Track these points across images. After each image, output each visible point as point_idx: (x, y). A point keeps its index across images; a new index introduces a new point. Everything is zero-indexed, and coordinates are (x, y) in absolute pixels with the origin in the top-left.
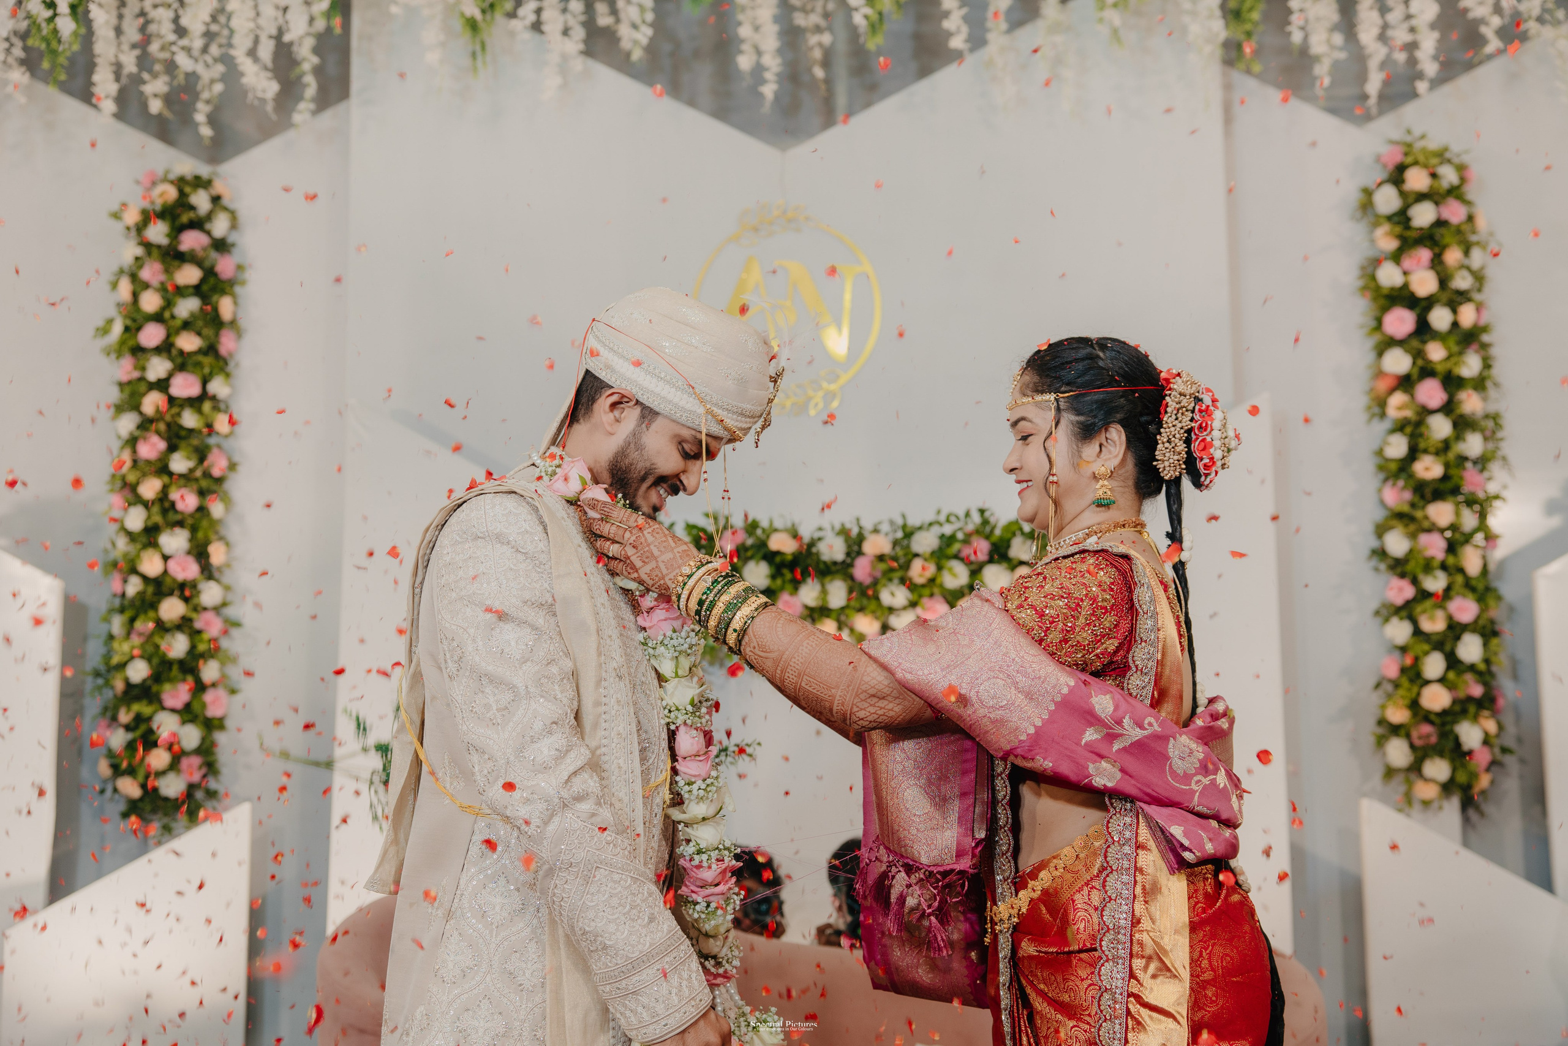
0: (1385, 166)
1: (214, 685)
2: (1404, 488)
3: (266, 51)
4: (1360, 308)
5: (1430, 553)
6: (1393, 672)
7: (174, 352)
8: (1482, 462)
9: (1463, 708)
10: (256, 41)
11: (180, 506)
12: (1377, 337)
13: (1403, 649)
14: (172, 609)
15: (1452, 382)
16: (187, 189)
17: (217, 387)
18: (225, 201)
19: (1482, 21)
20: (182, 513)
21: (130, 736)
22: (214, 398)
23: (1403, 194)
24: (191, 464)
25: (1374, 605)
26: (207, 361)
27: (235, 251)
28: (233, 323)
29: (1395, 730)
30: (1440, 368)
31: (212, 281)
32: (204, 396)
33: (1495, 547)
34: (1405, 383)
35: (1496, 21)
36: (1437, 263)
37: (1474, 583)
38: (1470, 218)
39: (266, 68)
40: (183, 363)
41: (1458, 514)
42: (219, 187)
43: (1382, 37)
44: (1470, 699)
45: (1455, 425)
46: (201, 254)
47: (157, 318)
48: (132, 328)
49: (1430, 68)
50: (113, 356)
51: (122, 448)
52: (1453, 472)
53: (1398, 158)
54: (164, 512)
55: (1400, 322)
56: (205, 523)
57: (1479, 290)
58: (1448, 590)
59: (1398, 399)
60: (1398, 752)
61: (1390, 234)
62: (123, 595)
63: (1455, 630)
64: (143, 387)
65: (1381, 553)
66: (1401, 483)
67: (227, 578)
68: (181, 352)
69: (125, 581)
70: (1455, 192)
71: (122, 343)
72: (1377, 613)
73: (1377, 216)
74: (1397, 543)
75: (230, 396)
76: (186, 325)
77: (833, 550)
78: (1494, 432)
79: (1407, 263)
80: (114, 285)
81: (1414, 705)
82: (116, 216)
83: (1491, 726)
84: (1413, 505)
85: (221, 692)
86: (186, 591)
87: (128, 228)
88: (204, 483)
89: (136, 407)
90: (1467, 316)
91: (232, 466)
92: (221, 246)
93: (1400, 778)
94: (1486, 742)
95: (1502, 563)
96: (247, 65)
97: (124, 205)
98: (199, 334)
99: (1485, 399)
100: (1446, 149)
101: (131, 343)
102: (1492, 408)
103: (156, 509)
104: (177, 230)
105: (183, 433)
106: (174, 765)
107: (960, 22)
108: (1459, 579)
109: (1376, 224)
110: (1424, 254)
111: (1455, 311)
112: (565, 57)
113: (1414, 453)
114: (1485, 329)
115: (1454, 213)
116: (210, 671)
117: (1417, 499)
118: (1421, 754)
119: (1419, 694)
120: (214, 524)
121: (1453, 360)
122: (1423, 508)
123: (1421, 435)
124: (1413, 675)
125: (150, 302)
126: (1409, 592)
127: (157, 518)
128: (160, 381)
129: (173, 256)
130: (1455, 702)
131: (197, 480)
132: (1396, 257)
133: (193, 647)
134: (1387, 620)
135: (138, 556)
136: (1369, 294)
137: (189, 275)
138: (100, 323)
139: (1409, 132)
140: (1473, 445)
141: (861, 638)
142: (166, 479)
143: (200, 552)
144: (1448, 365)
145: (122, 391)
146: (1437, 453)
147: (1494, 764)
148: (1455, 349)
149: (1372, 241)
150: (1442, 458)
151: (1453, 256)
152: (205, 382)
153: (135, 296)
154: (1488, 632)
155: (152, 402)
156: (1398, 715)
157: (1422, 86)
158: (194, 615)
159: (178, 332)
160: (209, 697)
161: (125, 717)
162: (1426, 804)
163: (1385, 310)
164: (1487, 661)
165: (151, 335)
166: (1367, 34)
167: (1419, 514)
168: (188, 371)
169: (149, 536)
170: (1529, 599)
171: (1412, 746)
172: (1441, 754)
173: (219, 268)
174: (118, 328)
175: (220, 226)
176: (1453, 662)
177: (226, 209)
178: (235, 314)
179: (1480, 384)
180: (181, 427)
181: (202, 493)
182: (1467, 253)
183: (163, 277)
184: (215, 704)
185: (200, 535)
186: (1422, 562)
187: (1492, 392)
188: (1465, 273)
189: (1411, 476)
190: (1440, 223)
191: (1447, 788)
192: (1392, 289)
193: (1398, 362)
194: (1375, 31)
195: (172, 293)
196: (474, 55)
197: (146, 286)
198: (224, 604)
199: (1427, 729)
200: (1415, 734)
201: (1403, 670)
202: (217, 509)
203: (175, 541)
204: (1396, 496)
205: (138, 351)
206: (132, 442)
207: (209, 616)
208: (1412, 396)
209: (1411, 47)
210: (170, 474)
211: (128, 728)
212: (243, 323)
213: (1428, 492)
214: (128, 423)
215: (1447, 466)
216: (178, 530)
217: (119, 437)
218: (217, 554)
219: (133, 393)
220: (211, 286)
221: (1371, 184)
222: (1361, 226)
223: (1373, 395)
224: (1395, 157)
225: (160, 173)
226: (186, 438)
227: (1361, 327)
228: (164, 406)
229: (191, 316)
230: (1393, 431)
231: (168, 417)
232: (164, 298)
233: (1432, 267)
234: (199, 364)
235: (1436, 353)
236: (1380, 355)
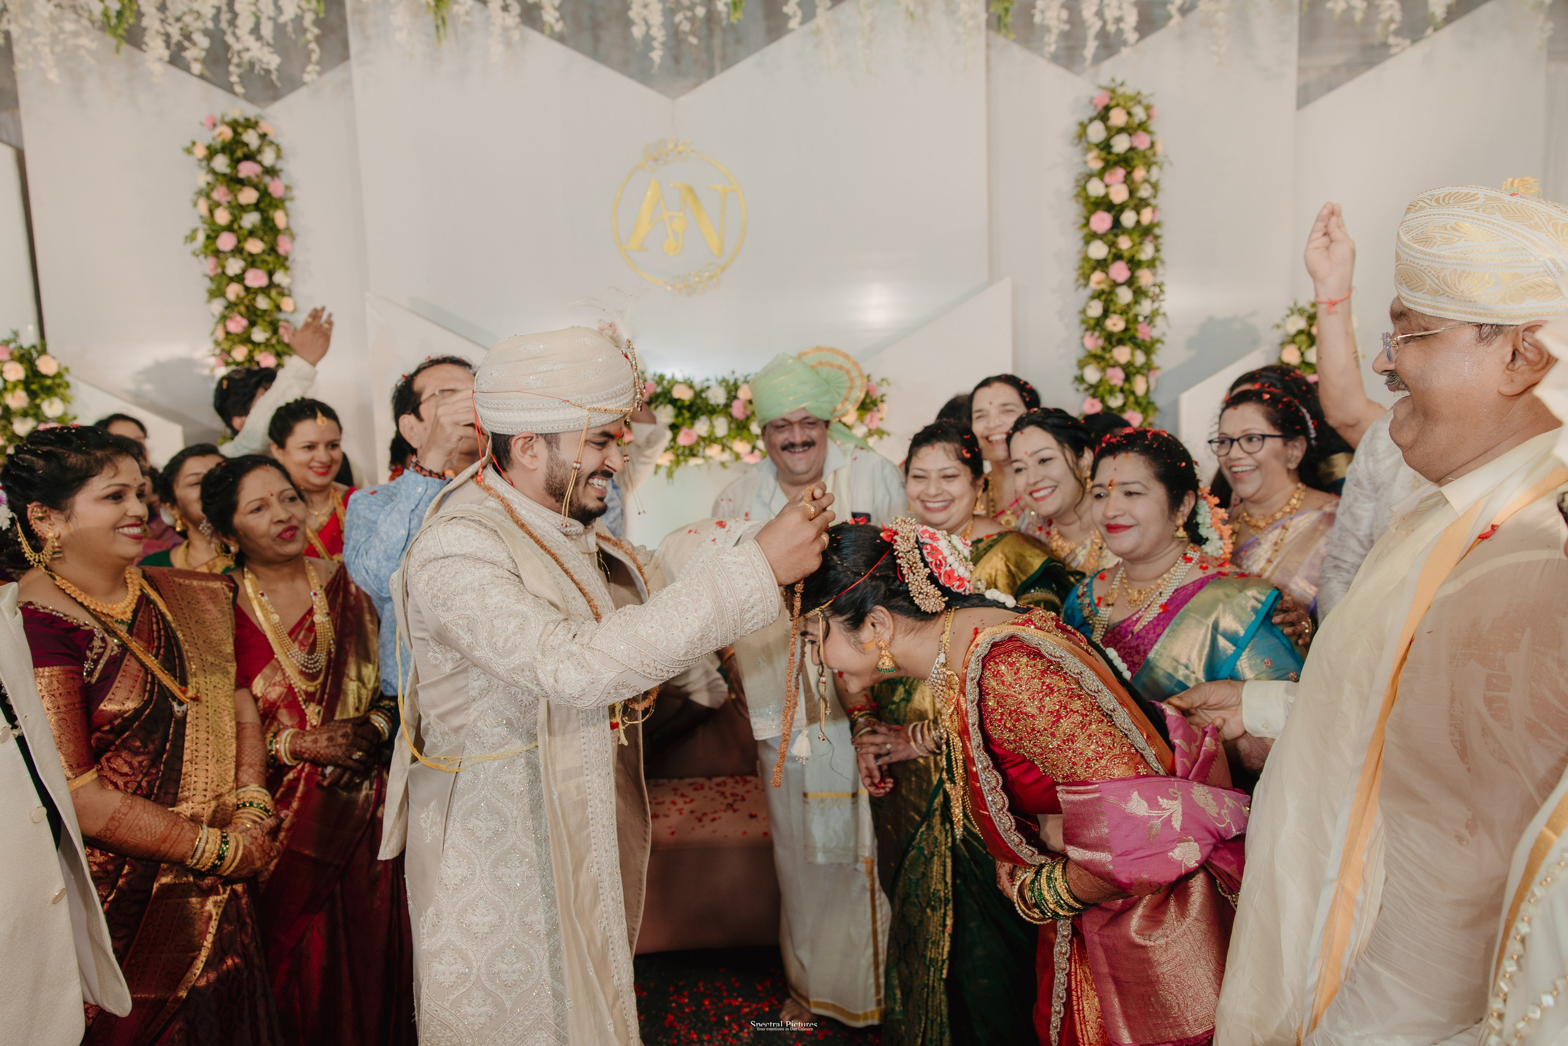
0: (1096, 106)
2: (1099, 337)
3: (267, 30)
4: (1074, 211)
5: (1113, 382)
7: (245, 254)
8: (1150, 318)
10: (258, 22)
12: (1085, 231)
15: (1134, 264)
16: (240, 130)
17: (280, 277)
18: (270, 137)
22: (278, 286)
23: (1108, 128)
24: (267, 335)
26: (270, 259)
27: (282, 174)
28: (288, 229)
30: (1126, 255)
31: (267, 200)
32: (271, 285)
33: (1155, 375)
34: (1102, 265)
36: (1128, 179)
37: (1140, 400)
38: (1152, 145)
39: (268, 44)
40: (252, 261)
41: (1132, 355)
42: (264, 127)
43: (1099, 13)
45: (1134, 294)
46: (256, 180)
47: (229, 228)
48: (212, 238)
49: (1131, 36)
50: (202, 257)
51: (218, 323)
52: (1131, 326)
53: (1106, 101)
55: (1102, 221)
57: (1155, 197)
58: (1124, 405)
59: (1097, 276)
61: (1098, 157)
64: (225, 281)
65: (1080, 379)
66: (1097, 334)
68: (251, 255)
70: (1142, 126)
71: (206, 247)
73: (1089, 143)
74: (1092, 374)
75: (290, 284)
76: (251, 233)
77: (717, 396)
78: (1158, 297)
79: (1108, 178)
80: (195, 205)
82: (189, 151)
84: (1104, 349)
87: (200, 161)
88: (279, 348)
89: (223, 295)
90: (1147, 216)
92: (271, 172)
95: (1158, 387)
97: (194, 143)
98: (262, 240)
99: (1154, 274)
100: (1139, 93)
101: (212, 248)
102: (1159, 280)
104: (235, 162)
105: (259, 313)
107: (796, 8)
108: (1131, 399)
109: (1087, 150)
110: (1120, 172)
111: (1138, 213)
113: (1106, 313)
114: (1157, 225)
115: (1142, 142)
117: (1106, 345)
121: (1135, 248)
122: (1111, 351)
123: (1112, 301)
125: (223, 216)
128: (237, 276)
129: (235, 182)
131: (273, 346)
132: (1101, 174)
136: (1081, 200)
137: (249, 196)
138: (188, 233)
139: (1113, 80)
140: (1145, 307)
141: (738, 456)
142: (250, 346)
144: (1132, 252)
145: (210, 282)
146: (1121, 314)
148: (1137, 240)
149: (1086, 163)
150: (1125, 317)
151: (1139, 174)
152: (271, 274)
153: (211, 212)
155: (233, 291)
159: (245, 240)
163: (1092, 212)
165: (226, 242)
166: (1088, 11)
167: (1107, 356)
168: (257, 268)
170: (1176, 409)
173: (271, 190)
174: (201, 237)
175: (268, 157)
177: (271, 143)
178: (288, 222)
179: (1152, 264)
180: (257, 309)
182: (1148, 170)
183: (230, 198)
186: (1107, 387)
187: (1160, 270)
188: (1147, 186)
189: (1103, 329)
190: (1132, 149)
192: (1097, 198)
193: (1099, 250)
194: (1094, 9)
195: (238, 210)
196: (437, 27)
197: (218, 205)
204: (1093, 342)
205: (217, 253)
206: (224, 318)
208: (1107, 274)
209: (1119, 21)
210: (254, 343)
212: (295, 228)
213: (1114, 340)
214: (218, 306)
215: (1127, 321)
217: (213, 316)
219: (219, 284)
220: (266, 203)
221: (1086, 120)
222: (1078, 150)
223: (1080, 271)
224: (1103, 99)
225: (218, 116)
226: (262, 316)
227: (1075, 223)
228: (242, 293)
229: (254, 227)
230: (1093, 297)
231: (246, 302)
232: (232, 214)
233: (1125, 182)
234: (264, 261)
235: (1124, 243)
236: (1087, 244)
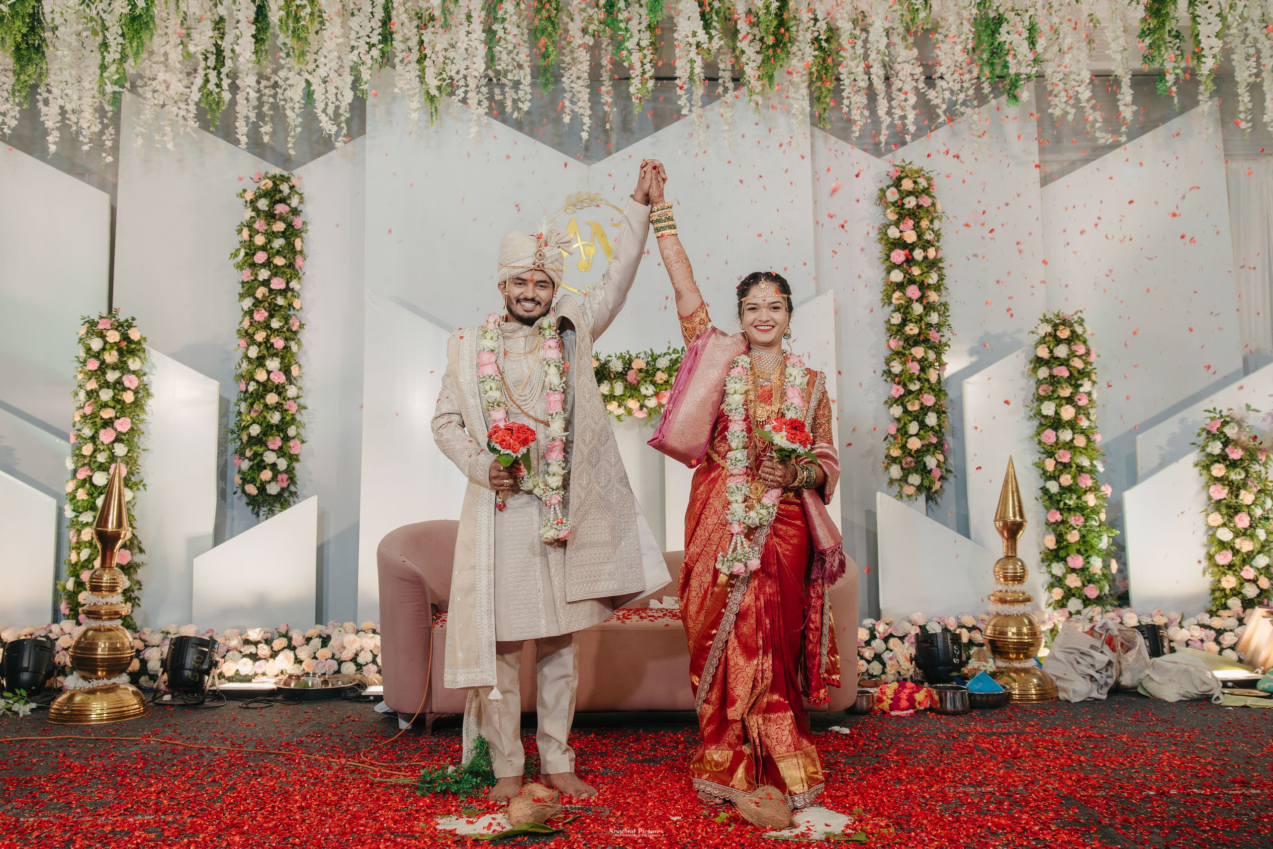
0: (891, 178)
1: (293, 438)
2: (899, 339)
3: (331, 110)
4: (879, 249)
5: (912, 372)
6: (893, 431)
7: (272, 266)
8: (939, 327)
9: (927, 449)
10: (327, 105)
11: (275, 346)
12: (888, 264)
13: (898, 420)
14: (272, 398)
15: (923, 287)
16: (277, 182)
17: (294, 284)
18: (297, 189)
19: (937, 106)
20: (276, 349)
21: (251, 463)
22: (292, 290)
23: (900, 192)
24: (281, 324)
25: (885, 398)
26: (288, 271)
27: (302, 215)
28: (301, 252)
29: (894, 460)
30: (918, 280)
31: (291, 230)
32: (288, 289)
33: (944, 370)
34: (900, 286)
35: (944, 107)
36: (917, 227)
37: (934, 387)
38: (933, 204)
39: (330, 119)
40: (276, 271)
41: (926, 352)
42: (294, 181)
43: (889, 113)
44: (931, 444)
45: (925, 308)
46: (285, 216)
47: (263, 248)
48: (250, 254)
49: (912, 129)
50: (240, 268)
51: (245, 316)
52: (924, 331)
53: (898, 174)
54: (268, 349)
56: (288, 355)
57: (938, 241)
58: (921, 389)
59: (897, 294)
60: (895, 471)
61: (894, 212)
62: (247, 390)
63: (924, 410)
64: (256, 284)
65: (888, 373)
66: (898, 336)
67: (299, 384)
68: (276, 266)
69: (247, 384)
70: (926, 191)
71: (245, 261)
72: (886, 402)
73: (888, 203)
74: (897, 368)
75: (300, 289)
76: (278, 252)
77: (617, 367)
78: (944, 312)
79: (902, 226)
80: (240, 232)
81: (904, 447)
82: (241, 196)
83: (941, 458)
84: (904, 348)
85: (297, 441)
86: (279, 390)
88: (288, 334)
89: (252, 295)
91: (302, 326)
92: (295, 212)
93: (897, 484)
94: (938, 466)
95: (947, 379)
96: (323, 117)
97: (245, 191)
98: (285, 257)
99: (940, 295)
100: (922, 170)
101: (250, 261)
102: (943, 300)
103: (263, 347)
104: (274, 203)
105: (277, 308)
106: (274, 478)
108: (926, 385)
109: (887, 207)
110: (910, 222)
111: (925, 251)
112: (479, 116)
113: (904, 322)
114: (940, 260)
115: (926, 201)
116: (292, 431)
117: (906, 345)
118: (906, 472)
119: (906, 442)
120: (293, 355)
121: (924, 275)
122: (909, 349)
123: (908, 313)
124: (903, 432)
125: (260, 240)
126: (902, 391)
127: (264, 352)
128: (265, 281)
129: (271, 216)
130: (923, 446)
131: (284, 332)
132: (897, 224)
133: (283, 418)
134: (891, 406)
135: (254, 371)
136: (884, 242)
137: (279, 226)
138: (233, 251)
139: (903, 161)
140: (934, 318)
142: (269, 331)
143: (286, 370)
144: (922, 278)
145: (243, 287)
146: (916, 323)
147: (942, 478)
148: (925, 270)
149: (886, 216)
150: (919, 324)
151: (924, 223)
152: (288, 283)
153: (251, 237)
154: (940, 413)
155: (261, 292)
156: (896, 453)
157: (908, 138)
158: (284, 402)
159: (274, 256)
160: (291, 443)
161: (248, 453)
162: (909, 496)
163: (891, 250)
164: (939, 425)
165: (260, 257)
166: (882, 111)
167: (907, 353)
168: (279, 276)
169: (260, 361)
170: (961, 397)
171: (902, 468)
172: (916, 472)
173: (294, 223)
174: (242, 253)
175: (294, 202)
176: (923, 425)
177: (297, 192)
178: (302, 247)
179: (937, 288)
180: (277, 305)
181: (287, 339)
182: (931, 222)
183: (266, 227)
184: (295, 447)
185: (286, 361)
186: (908, 376)
187: (943, 292)
188: (931, 232)
189: (903, 333)
190: (919, 206)
191: (919, 488)
192: (895, 239)
193: (897, 276)
194: (885, 110)
195: (271, 235)
196: (431, 114)
197: (257, 232)
198: (298, 397)
199: (909, 459)
200: (904, 462)
201: (898, 430)
202: (294, 347)
203: (273, 364)
204: (896, 344)
205: (253, 265)
206: (250, 313)
207: (291, 402)
208: (904, 293)
209: (903, 118)
210: (271, 329)
211: (250, 459)
212: (305, 251)
213: (911, 341)
214: (248, 303)
215: (921, 328)
216: (275, 358)
217: (243, 310)
218: (295, 370)
219: (249, 289)
220: (291, 233)
221: (884, 185)
222: (879, 209)
223: (886, 294)
224: (896, 173)
225: (263, 173)
226: (278, 311)
227: (880, 259)
228: (267, 294)
229: (281, 248)
230: (894, 311)
231: (269, 300)
232: (267, 238)
233: (913, 229)
234: (285, 273)
235: (916, 271)
236: (889, 273)
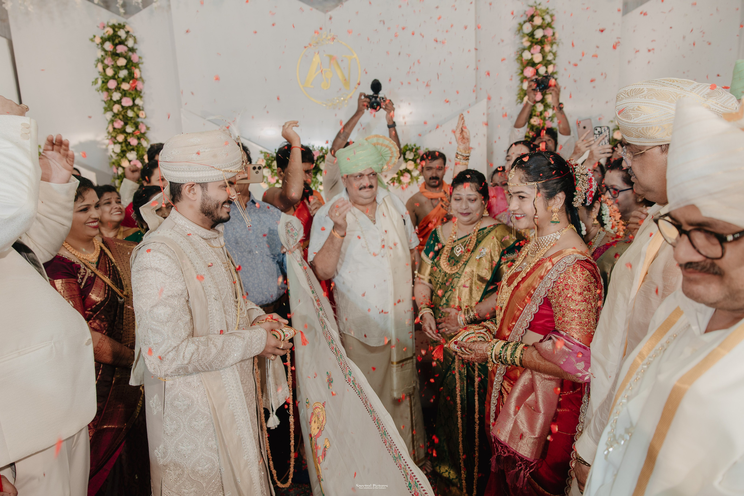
0: (527, 15)
4: (516, 67)
7: (121, 90)
11: (132, 143)
12: (521, 76)
16: (116, 29)
17: (138, 101)
18: (131, 33)
20: (133, 146)
22: (137, 105)
23: (533, 26)
24: (133, 129)
26: (133, 92)
27: (137, 51)
28: (141, 78)
31: (131, 64)
32: (134, 105)
36: (542, 51)
38: (554, 34)
40: (125, 94)
42: (128, 28)
46: (125, 54)
47: (113, 78)
48: (105, 82)
50: (100, 92)
51: (109, 124)
53: (532, 13)
54: (127, 146)
55: (529, 71)
56: (141, 149)
57: (555, 59)
61: (528, 40)
62: (117, 173)
64: (112, 103)
68: (124, 90)
69: (117, 169)
70: (549, 25)
71: (102, 87)
73: (523, 33)
75: (143, 104)
76: (124, 80)
79: (532, 50)
80: (96, 66)
82: (92, 40)
87: (98, 45)
88: (139, 135)
89: (112, 110)
90: (551, 69)
91: (148, 128)
92: (132, 50)
97: (95, 36)
98: (129, 83)
100: (548, 8)
101: (105, 87)
103: (124, 145)
104: (115, 45)
105: (129, 118)
109: (523, 37)
110: (538, 48)
111: (547, 68)
114: (556, 73)
123: (534, 110)
125: (110, 72)
127: (125, 148)
128: (118, 101)
129: (115, 55)
131: (136, 134)
132: (529, 48)
135: (120, 160)
136: (519, 61)
137: (122, 62)
138: (94, 80)
139: (535, 2)
142: (125, 135)
145: (105, 104)
146: (538, 116)
149: (522, 43)
150: (540, 117)
151: (547, 48)
152: (134, 100)
153: (104, 70)
155: (116, 108)
159: (121, 83)
163: (524, 67)
165: (112, 84)
168: (127, 97)
169: (123, 153)
173: (132, 59)
174: (100, 82)
175: (130, 43)
177: (132, 36)
178: (141, 74)
180: (128, 116)
181: (139, 139)
182: (552, 46)
183: (113, 63)
185: (140, 153)
188: (551, 54)
190: (544, 36)
192: (527, 60)
195: (117, 69)
202: (143, 144)
203: (132, 155)
205: (108, 90)
206: (112, 121)
210: (127, 133)
212: (144, 77)
214: (109, 115)
216: (132, 152)
217: (107, 120)
219: (110, 104)
220: (130, 65)
221: (522, 22)
222: (518, 37)
223: (519, 96)
224: (531, 12)
225: (106, 23)
226: (130, 120)
227: (516, 72)
228: (121, 109)
229: (125, 77)
231: (123, 113)
232: (114, 71)
233: (540, 52)
234: (130, 94)
236: (522, 82)
